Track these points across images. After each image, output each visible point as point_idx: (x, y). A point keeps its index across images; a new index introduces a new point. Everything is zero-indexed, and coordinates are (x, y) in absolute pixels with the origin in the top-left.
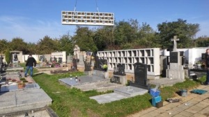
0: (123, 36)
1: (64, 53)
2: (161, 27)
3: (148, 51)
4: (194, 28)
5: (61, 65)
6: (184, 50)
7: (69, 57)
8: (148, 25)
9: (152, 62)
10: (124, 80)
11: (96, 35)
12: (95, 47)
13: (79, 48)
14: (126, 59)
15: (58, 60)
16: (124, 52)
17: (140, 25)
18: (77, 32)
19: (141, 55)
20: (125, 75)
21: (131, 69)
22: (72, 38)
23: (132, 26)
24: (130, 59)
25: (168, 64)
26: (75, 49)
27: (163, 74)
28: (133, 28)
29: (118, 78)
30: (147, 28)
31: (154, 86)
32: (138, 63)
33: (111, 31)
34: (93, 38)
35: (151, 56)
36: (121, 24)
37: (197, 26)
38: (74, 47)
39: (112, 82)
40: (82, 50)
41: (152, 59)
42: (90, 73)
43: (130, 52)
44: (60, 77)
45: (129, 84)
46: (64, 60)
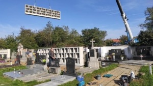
0: (58, 38)
1: (9, 50)
2: (84, 32)
3: (76, 49)
4: (104, 33)
5: (6, 60)
6: (98, 48)
7: (13, 54)
8: (76, 31)
9: (78, 57)
10: (59, 70)
11: (37, 36)
12: (37, 45)
13: (22, 46)
14: (60, 54)
15: (3, 56)
16: (58, 50)
17: (70, 30)
18: (21, 33)
19: (71, 52)
20: (59, 67)
21: (64, 62)
22: (17, 38)
23: (65, 30)
24: (63, 54)
25: (89, 58)
26: (19, 47)
27: (86, 65)
28: (65, 32)
29: (54, 69)
30: (75, 32)
31: (80, 74)
32: (69, 58)
33: (49, 33)
34: (35, 38)
35: (78, 52)
36: (57, 28)
37: (106, 32)
38: (18, 45)
39: (49, 72)
40: (25, 48)
41: (78, 55)
42: (32, 67)
43: (63, 49)
44: (4, 71)
45: (63, 73)
46: (8, 56)
